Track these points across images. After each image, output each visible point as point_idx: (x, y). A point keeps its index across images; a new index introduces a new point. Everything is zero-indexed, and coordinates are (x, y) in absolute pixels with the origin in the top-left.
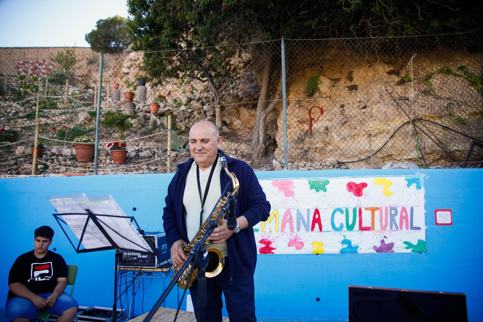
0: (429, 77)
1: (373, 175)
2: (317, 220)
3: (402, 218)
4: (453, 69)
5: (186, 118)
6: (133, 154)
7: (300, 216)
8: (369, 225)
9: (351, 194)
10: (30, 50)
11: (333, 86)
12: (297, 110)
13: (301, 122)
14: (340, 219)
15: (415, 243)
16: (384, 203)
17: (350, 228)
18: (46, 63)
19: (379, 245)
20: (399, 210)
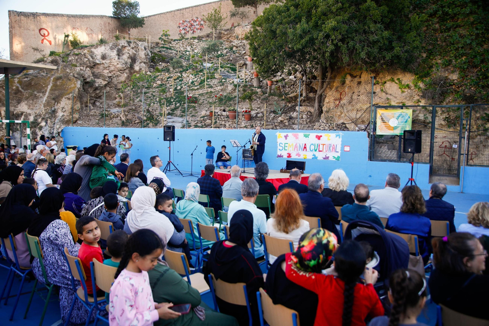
0: (385, 82)
1: (324, 133)
2: (305, 148)
3: (333, 148)
4: (395, 79)
5: (292, 85)
6: (255, 115)
7: (300, 146)
8: (322, 150)
9: (317, 139)
10: (187, 10)
11: (352, 81)
12: (335, 93)
13: (335, 100)
14: (312, 147)
15: (336, 157)
16: (327, 143)
17: (316, 150)
18: (199, 20)
19: (324, 157)
20: (332, 145)
